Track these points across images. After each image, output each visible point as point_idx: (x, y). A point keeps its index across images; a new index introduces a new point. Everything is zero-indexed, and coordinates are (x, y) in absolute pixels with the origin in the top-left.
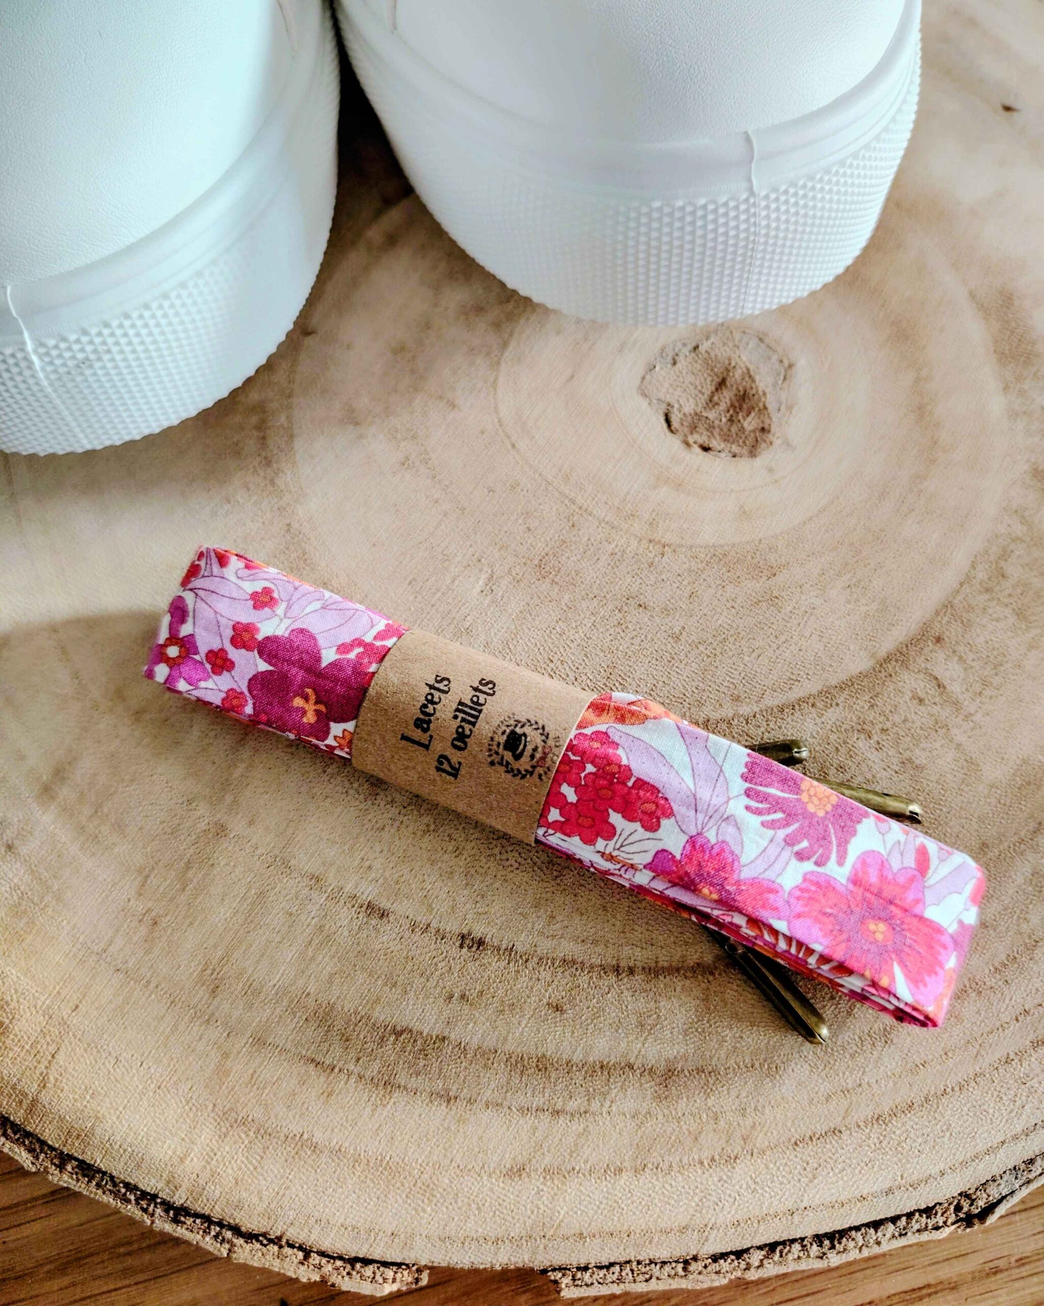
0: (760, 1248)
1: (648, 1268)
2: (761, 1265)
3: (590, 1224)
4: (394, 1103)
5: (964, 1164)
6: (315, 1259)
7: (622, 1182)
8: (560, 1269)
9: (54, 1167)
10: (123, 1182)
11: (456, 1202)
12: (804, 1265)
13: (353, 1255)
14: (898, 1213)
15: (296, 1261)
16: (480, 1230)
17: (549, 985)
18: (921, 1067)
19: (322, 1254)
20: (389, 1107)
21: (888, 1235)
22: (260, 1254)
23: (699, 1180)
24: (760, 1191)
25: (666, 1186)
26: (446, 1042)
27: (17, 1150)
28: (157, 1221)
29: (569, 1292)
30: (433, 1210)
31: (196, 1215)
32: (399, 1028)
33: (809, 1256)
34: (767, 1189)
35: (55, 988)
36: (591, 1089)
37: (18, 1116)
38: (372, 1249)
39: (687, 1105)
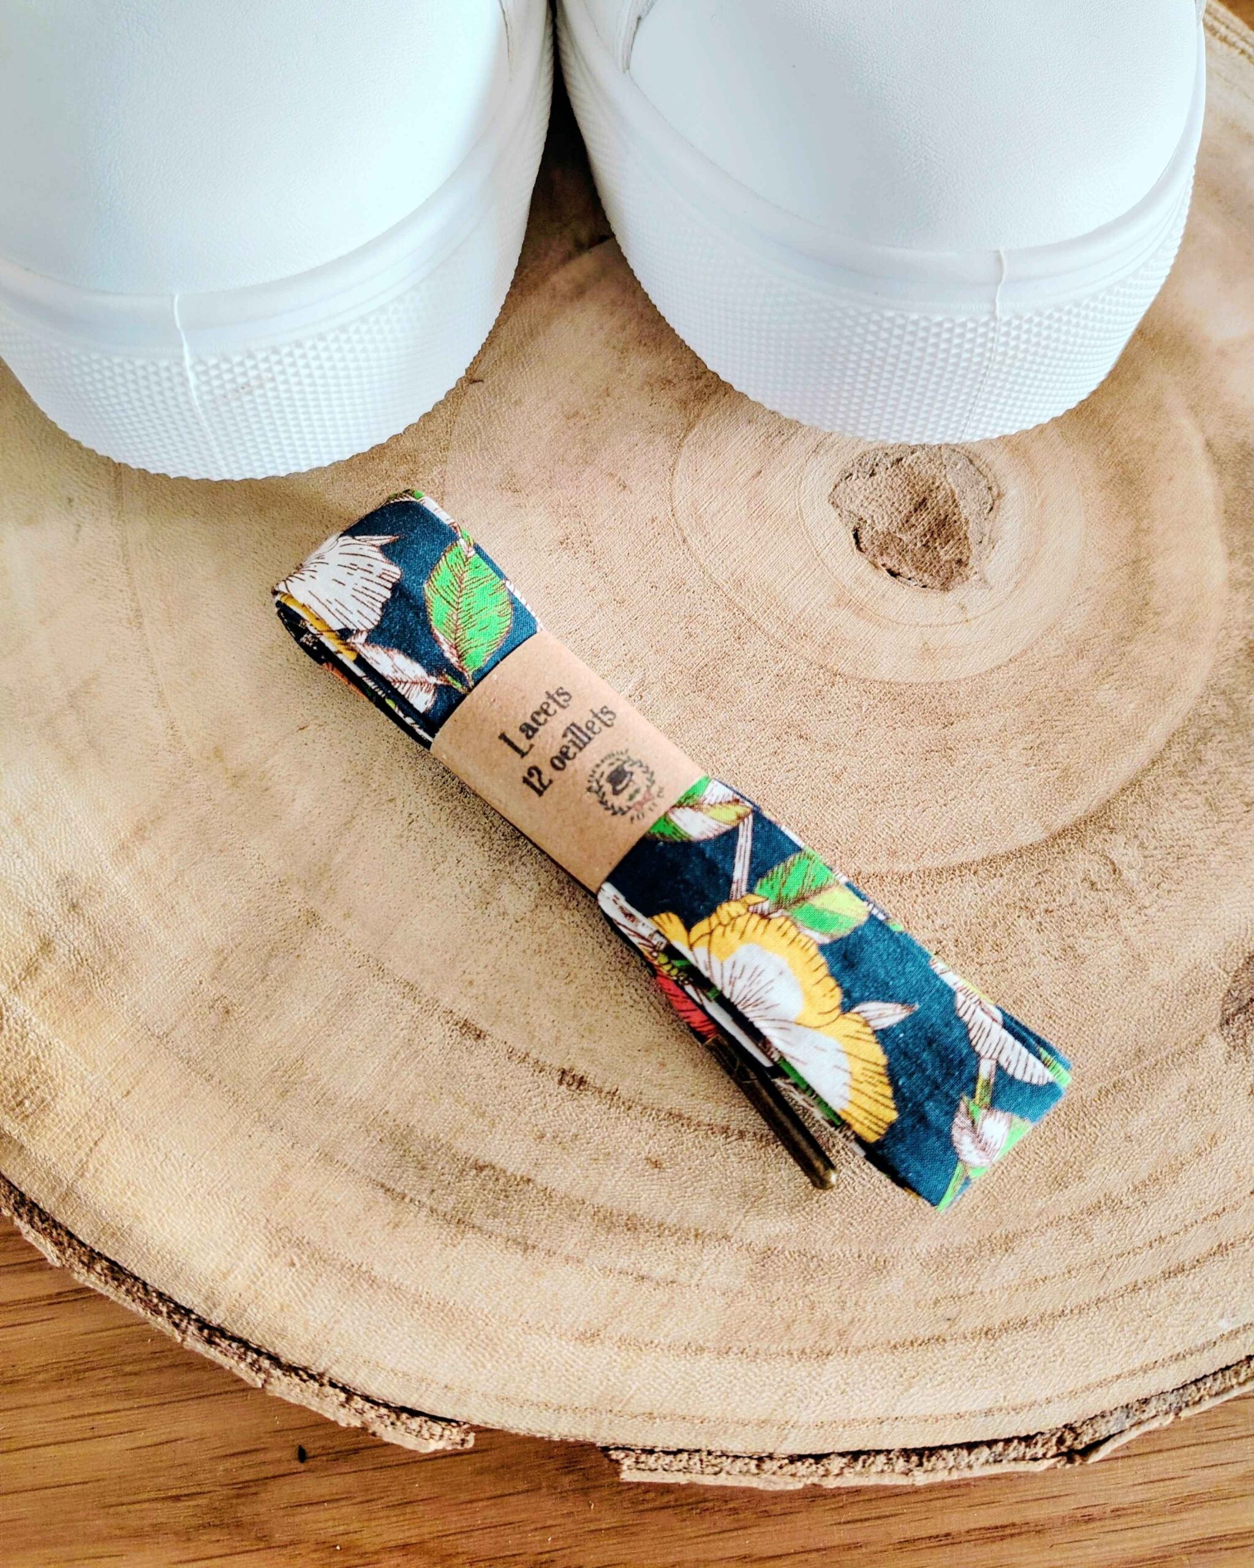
0: (842, 1455)
1: (719, 1460)
2: (841, 1473)
3: (662, 1404)
4: (466, 1245)
5: (1073, 1394)
6: (358, 1403)
7: (702, 1364)
8: (624, 1449)
9: (81, 1265)
10: (156, 1291)
11: (520, 1362)
12: (887, 1480)
13: (400, 1404)
14: (995, 1437)
15: (336, 1402)
16: (542, 1395)
17: (650, 1138)
18: (1041, 1283)
19: (367, 1398)
20: (459, 1248)
21: (982, 1460)
22: (298, 1390)
23: (785, 1372)
24: (851, 1393)
25: (750, 1374)
26: (531, 1185)
27: (42, 1240)
28: (189, 1339)
29: (629, 1475)
30: (493, 1366)
31: (233, 1338)
32: (481, 1163)
33: (893, 1470)
34: (858, 1392)
35: (106, 1068)
36: (682, 1258)
37: (48, 1204)
38: (421, 1400)
39: (784, 1289)
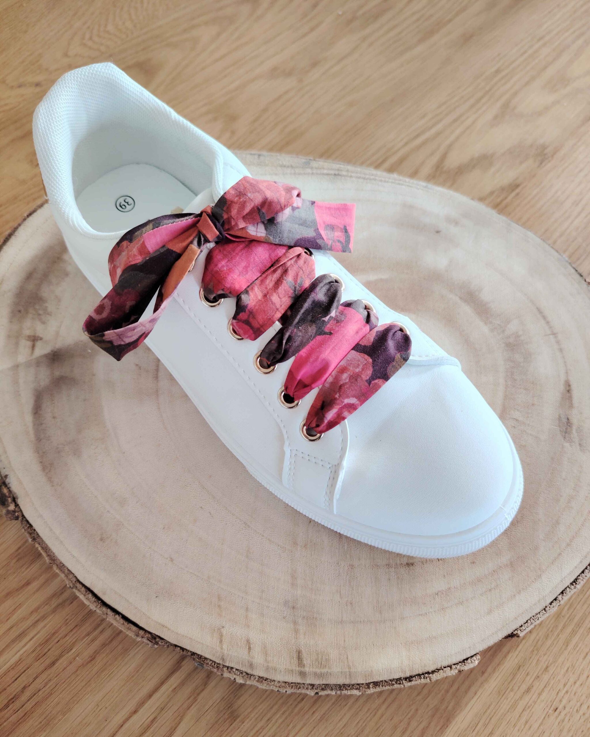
0: (560, 595)
1: (537, 616)
2: (562, 599)
3: (516, 614)
6: (454, 667)
8: (516, 630)
9: (366, 689)
10: (389, 680)
11: (480, 629)
13: (463, 659)
15: (449, 670)
18: (571, 526)
20: (447, 615)
22: (439, 675)
23: (535, 586)
25: (528, 592)
26: (451, 589)
27: (353, 691)
28: (405, 685)
29: (521, 634)
30: (475, 635)
33: (572, 589)
34: (553, 579)
36: (495, 579)
38: (467, 655)
39: (521, 569)
